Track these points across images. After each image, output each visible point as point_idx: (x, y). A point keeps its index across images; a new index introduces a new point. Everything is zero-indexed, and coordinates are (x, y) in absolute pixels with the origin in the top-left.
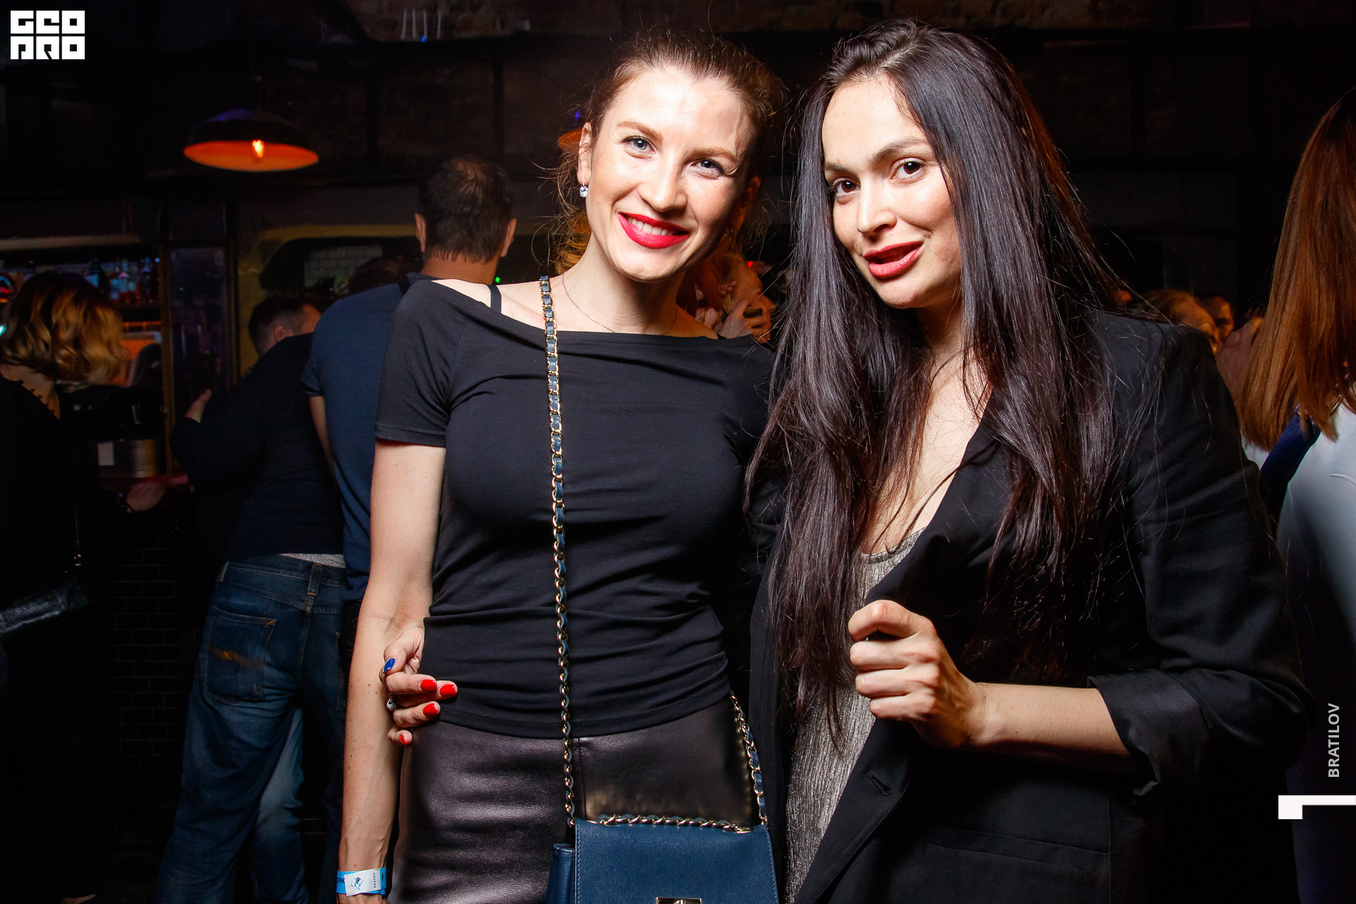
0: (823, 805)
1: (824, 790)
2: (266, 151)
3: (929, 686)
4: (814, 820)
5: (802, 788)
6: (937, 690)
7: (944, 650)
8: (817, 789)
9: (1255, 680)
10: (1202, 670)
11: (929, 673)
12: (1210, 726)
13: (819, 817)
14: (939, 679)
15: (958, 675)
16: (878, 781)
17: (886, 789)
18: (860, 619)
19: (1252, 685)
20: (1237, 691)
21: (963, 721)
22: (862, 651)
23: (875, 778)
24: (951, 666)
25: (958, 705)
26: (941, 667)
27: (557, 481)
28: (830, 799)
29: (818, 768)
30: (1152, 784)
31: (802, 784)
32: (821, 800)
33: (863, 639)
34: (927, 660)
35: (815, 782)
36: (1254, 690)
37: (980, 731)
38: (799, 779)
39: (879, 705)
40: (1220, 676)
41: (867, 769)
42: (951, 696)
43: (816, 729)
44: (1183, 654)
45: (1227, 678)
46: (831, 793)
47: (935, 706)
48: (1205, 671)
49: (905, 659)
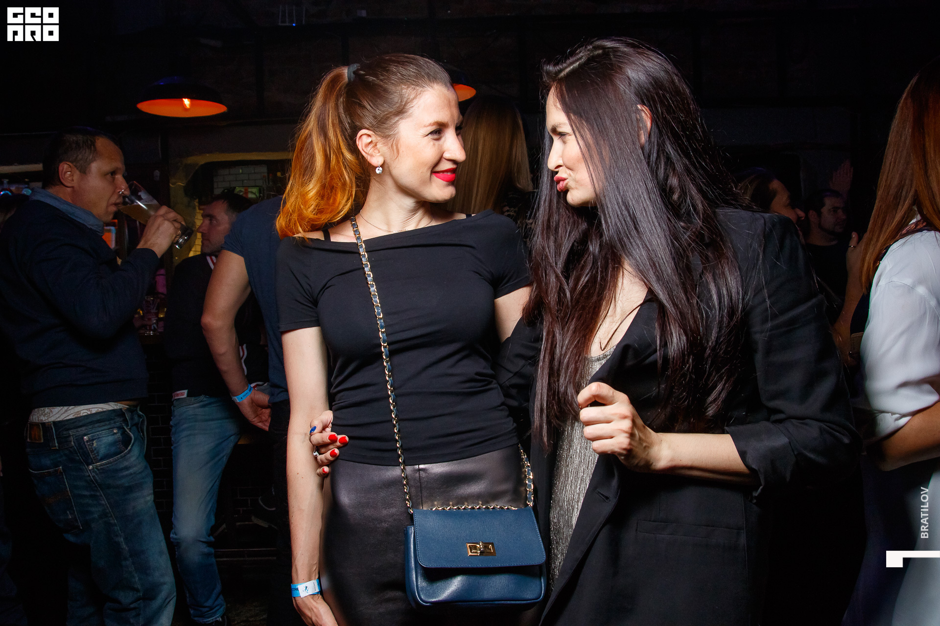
0: (573, 510)
1: (573, 500)
2: (191, 105)
3: (626, 432)
4: (568, 519)
5: (559, 501)
6: (632, 435)
7: (635, 412)
8: (569, 500)
9: (822, 424)
10: (792, 420)
11: (627, 424)
12: (796, 453)
13: (572, 517)
14: (632, 428)
15: (644, 427)
16: (602, 495)
17: (607, 498)
18: (584, 394)
19: (820, 428)
20: (811, 432)
21: (648, 453)
22: (586, 413)
23: (600, 493)
24: (640, 422)
25: (644, 444)
26: (634, 421)
27: (383, 333)
28: (578, 505)
29: (568, 487)
30: (761, 487)
31: (559, 499)
32: (572, 506)
33: (587, 406)
34: (625, 417)
35: (567, 496)
36: (822, 431)
37: (659, 460)
38: (557, 496)
39: (596, 445)
40: (802, 423)
41: (595, 488)
42: (640, 439)
43: (566, 464)
44: (780, 411)
45: (806, 424)
46: (578, 501)
47: (630, 444)
48: (794, 421)
49: (612, 417)
